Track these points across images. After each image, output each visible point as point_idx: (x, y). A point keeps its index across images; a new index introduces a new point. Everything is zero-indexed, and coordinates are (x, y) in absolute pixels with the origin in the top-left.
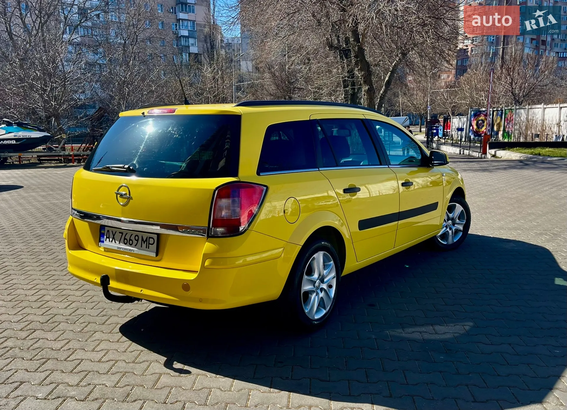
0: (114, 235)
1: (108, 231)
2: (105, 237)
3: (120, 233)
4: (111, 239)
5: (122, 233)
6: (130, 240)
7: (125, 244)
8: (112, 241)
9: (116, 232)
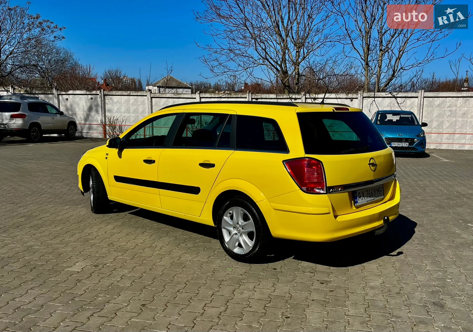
0: (363, 194)
1: (359, 193)
2: (358, 198)
3: (366, 191)
4: (362, 198)
5: (367, 191)
6: (372, 193)
7: (370, 197)
8: (362, 199)
9: (364, 191)
